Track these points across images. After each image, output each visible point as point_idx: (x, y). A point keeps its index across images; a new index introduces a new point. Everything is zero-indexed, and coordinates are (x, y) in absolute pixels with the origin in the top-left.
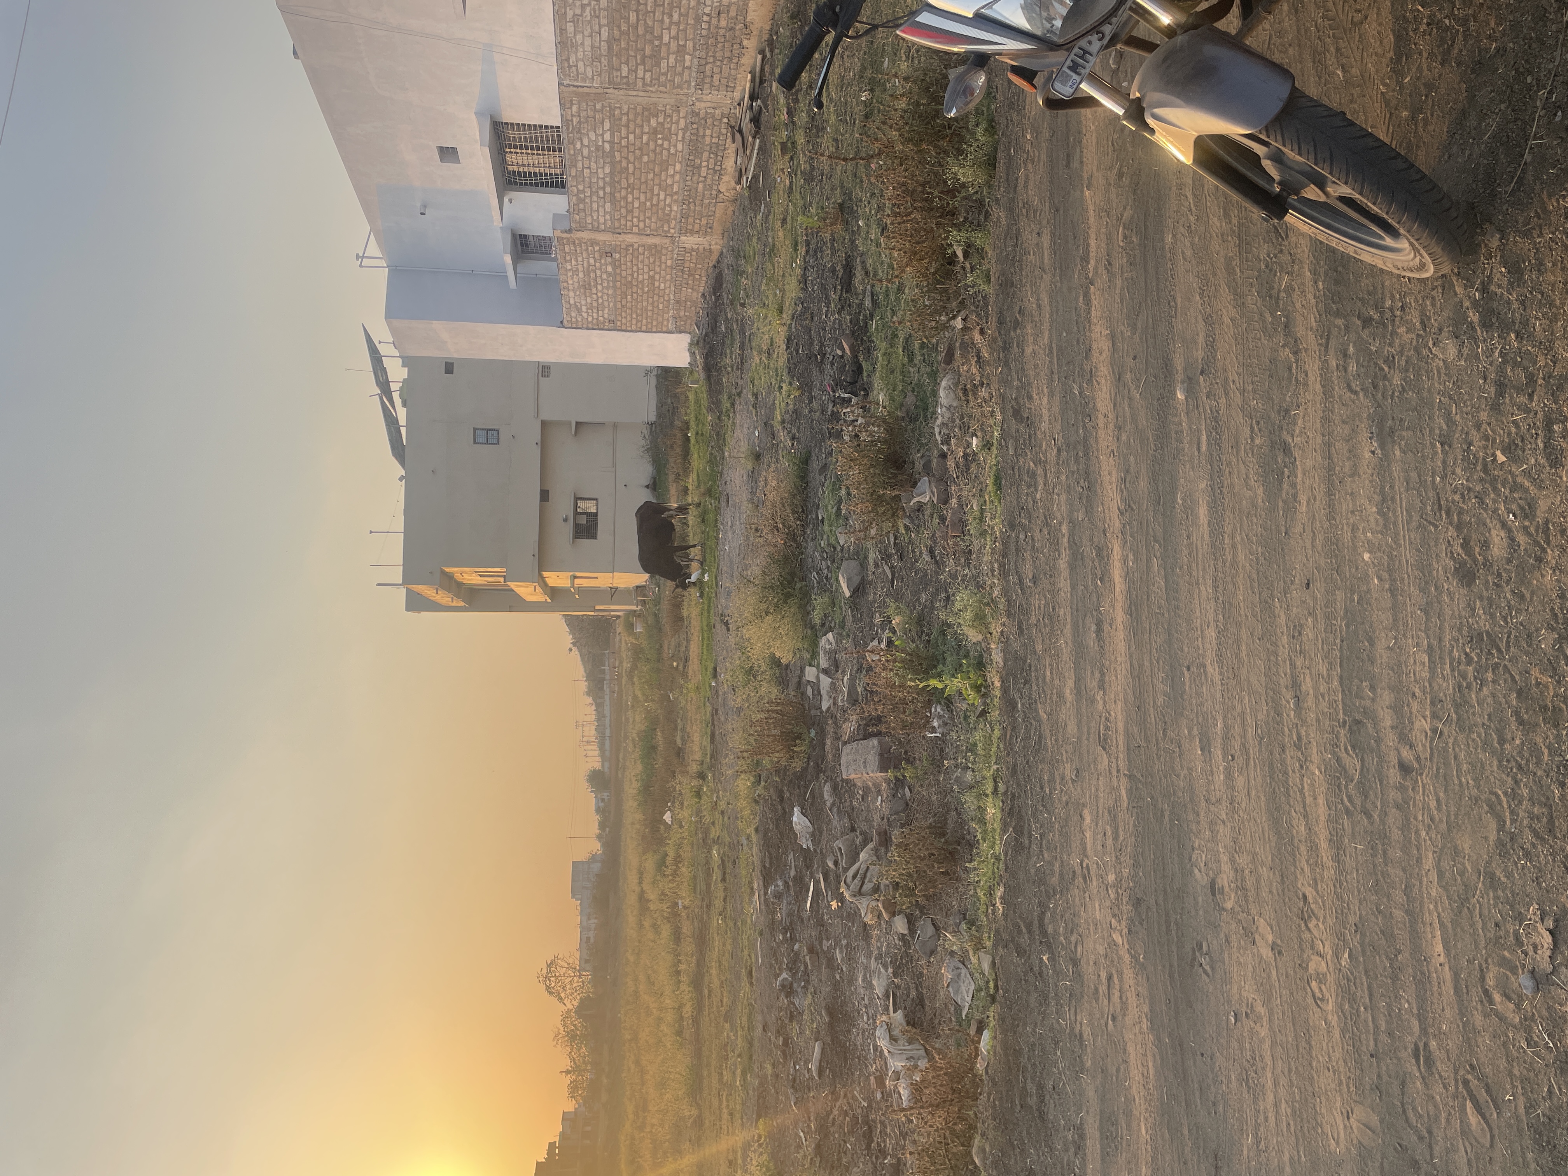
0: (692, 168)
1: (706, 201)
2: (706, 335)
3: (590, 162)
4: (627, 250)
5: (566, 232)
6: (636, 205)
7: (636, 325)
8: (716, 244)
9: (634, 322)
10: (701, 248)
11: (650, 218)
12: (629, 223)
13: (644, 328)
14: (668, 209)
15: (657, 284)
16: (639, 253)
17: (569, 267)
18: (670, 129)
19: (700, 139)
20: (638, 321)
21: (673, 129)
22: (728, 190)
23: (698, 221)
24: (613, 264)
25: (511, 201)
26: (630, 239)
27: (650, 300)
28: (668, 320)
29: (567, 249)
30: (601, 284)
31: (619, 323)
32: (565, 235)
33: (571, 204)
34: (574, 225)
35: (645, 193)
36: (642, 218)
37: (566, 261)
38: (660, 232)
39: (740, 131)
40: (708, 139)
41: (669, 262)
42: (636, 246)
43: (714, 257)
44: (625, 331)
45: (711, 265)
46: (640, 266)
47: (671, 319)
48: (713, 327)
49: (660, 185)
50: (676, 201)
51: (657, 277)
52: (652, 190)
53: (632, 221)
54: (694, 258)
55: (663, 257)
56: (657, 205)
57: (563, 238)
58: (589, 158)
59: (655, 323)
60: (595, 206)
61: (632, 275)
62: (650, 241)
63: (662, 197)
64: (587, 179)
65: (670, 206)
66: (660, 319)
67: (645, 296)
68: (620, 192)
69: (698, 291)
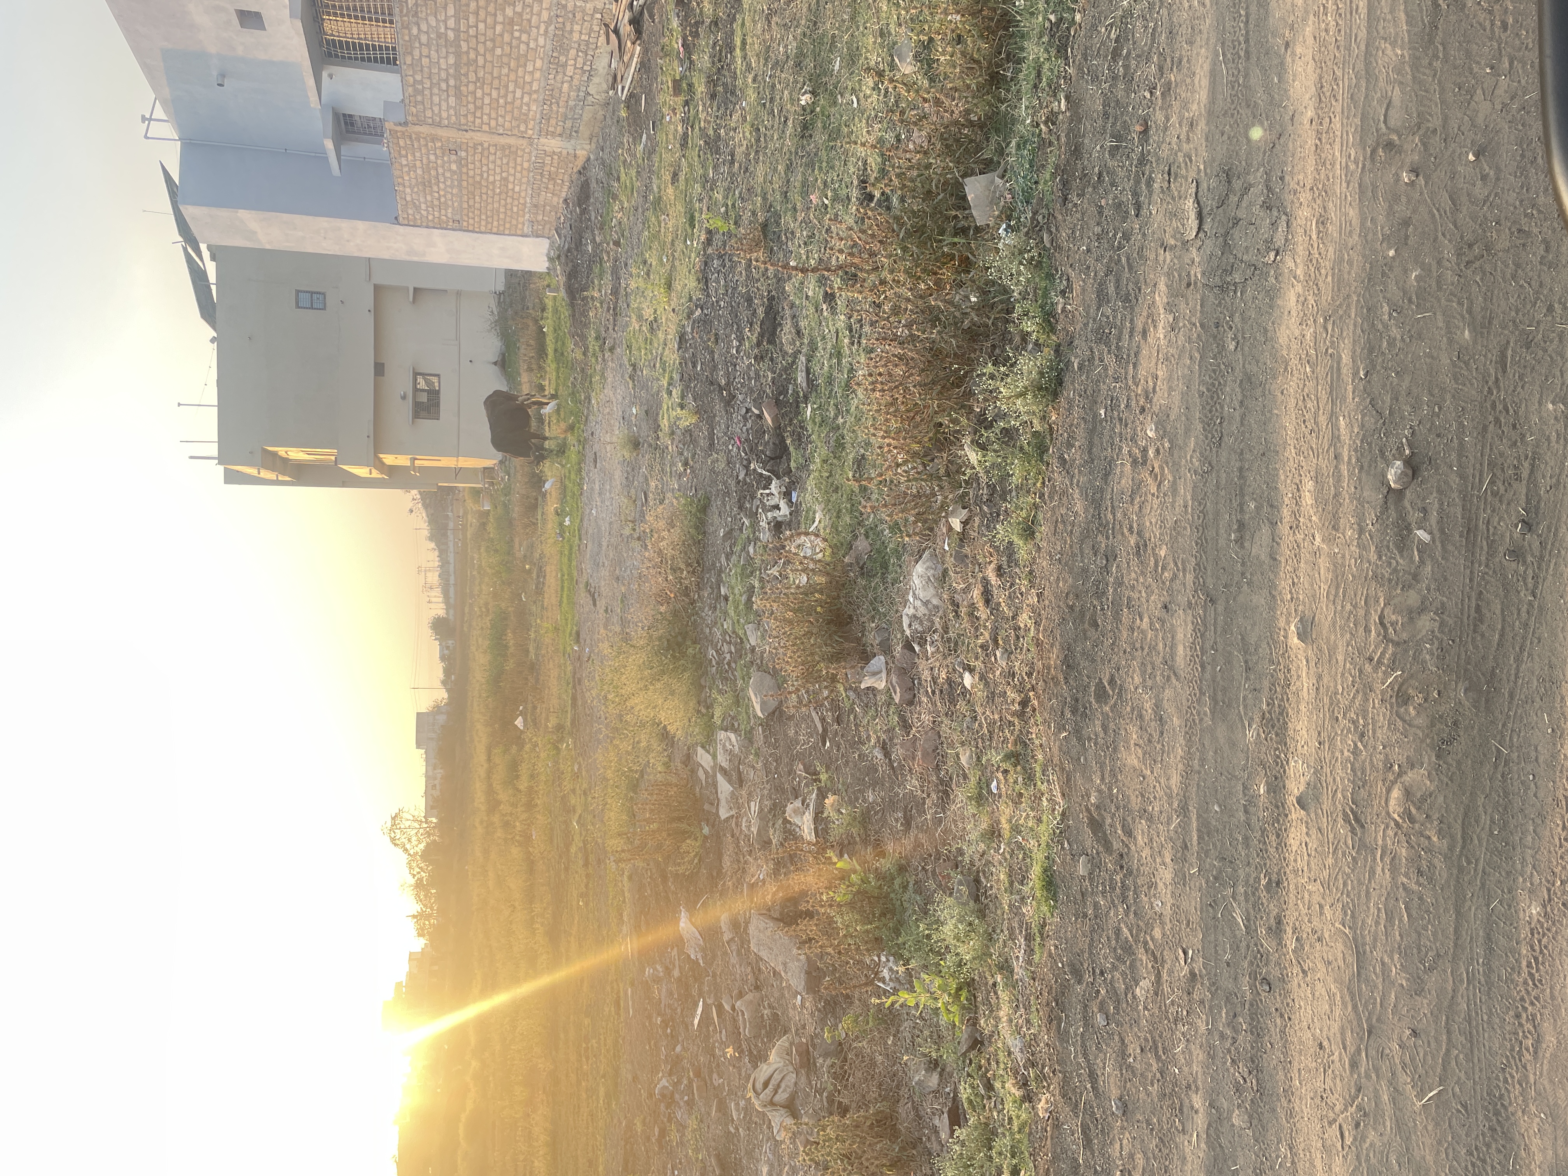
0: (555, 65)
1: (571, 103)
2: (569, 250)
3: (430, 50)
4: (475, 148)
5: (400, 124)
6: (487, 100)
7: (486, 226)
8: (583, 149)
9: (483, 223)
10: (564, 152)
11: (503, 117)
12: (478, 121)
13: (495, 230)
14: (525, 108)
15: (510, 186)
16: (490, 153)
17: (404, 162)
18: (529, 21)
19: (566, 35)
20: (487, 223)
21: (533, 21)
22: (598, 93)
23: (561, 123)
24: (459, 162)
25: (331, 76)
26: (478, 137)
27: (503, 202)
28: (524, 224)
29: (402, 143)
30: (444, 182)
31: (465, 224)
32: (399, 128)
33: (407, 95)
34: (410, 118)
35: (498, 89)
36: (493, 115)
37: (401, 156)
38: (516, 132)
39: (616, 31)
40: (576, 37)
41: (526, 165)
42: (486, 145)
43: (580, 163)
44: (473, 231)
45: (575, 170)
46: (491, 166)
47: (527, 223)
48: (578, 243)
49: (516, 82)
50: (535, 100)
51: (511, 179)
52: (507, 87)
53: (481, 118)
54: (555, 161)
55: (519, 159)
56: (513, 103)
57: (397, 132)
58: (428, 45)
59: (507, 226)
60: (436, 99)
61: (481, 175)
62: (503, 141)
63: (519, 93)
64: (426, 69)
65: (528, 105)
66: (514, 222)
67: (497, 198)
68: (467, 86)
69: (559, 197)
